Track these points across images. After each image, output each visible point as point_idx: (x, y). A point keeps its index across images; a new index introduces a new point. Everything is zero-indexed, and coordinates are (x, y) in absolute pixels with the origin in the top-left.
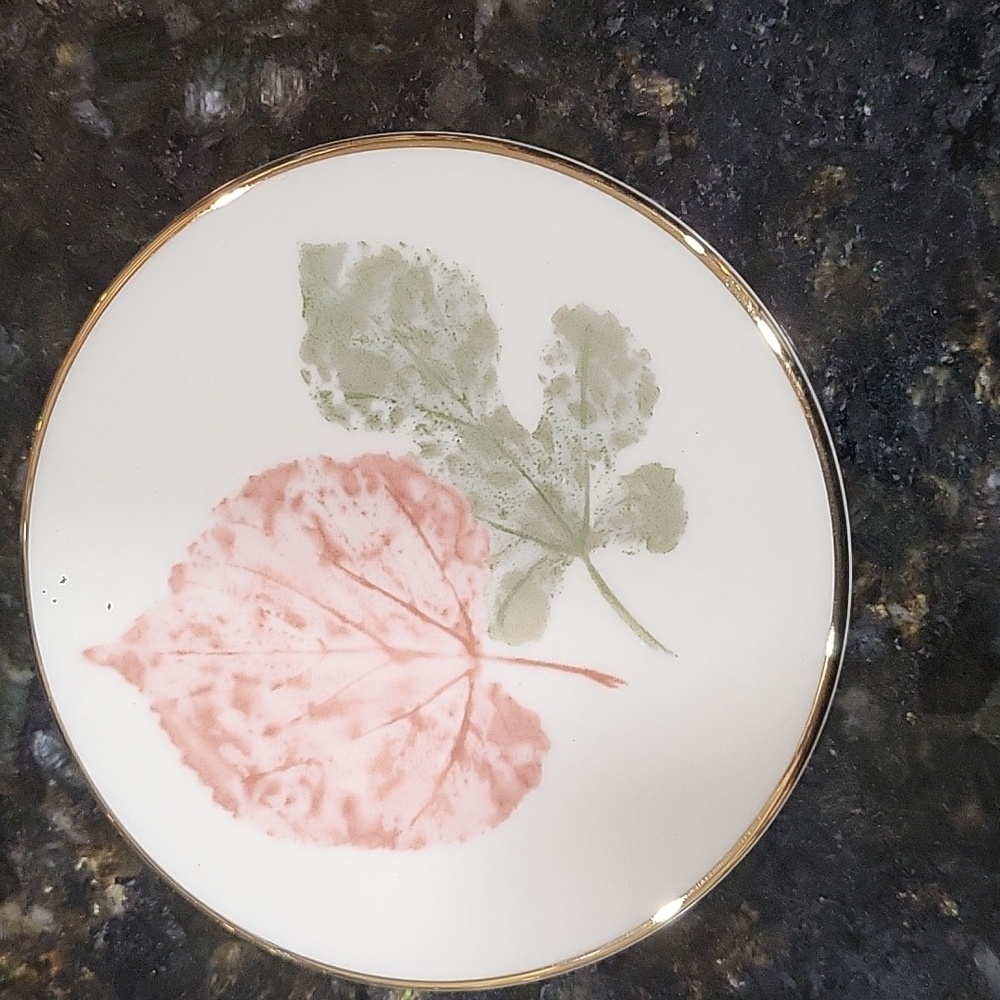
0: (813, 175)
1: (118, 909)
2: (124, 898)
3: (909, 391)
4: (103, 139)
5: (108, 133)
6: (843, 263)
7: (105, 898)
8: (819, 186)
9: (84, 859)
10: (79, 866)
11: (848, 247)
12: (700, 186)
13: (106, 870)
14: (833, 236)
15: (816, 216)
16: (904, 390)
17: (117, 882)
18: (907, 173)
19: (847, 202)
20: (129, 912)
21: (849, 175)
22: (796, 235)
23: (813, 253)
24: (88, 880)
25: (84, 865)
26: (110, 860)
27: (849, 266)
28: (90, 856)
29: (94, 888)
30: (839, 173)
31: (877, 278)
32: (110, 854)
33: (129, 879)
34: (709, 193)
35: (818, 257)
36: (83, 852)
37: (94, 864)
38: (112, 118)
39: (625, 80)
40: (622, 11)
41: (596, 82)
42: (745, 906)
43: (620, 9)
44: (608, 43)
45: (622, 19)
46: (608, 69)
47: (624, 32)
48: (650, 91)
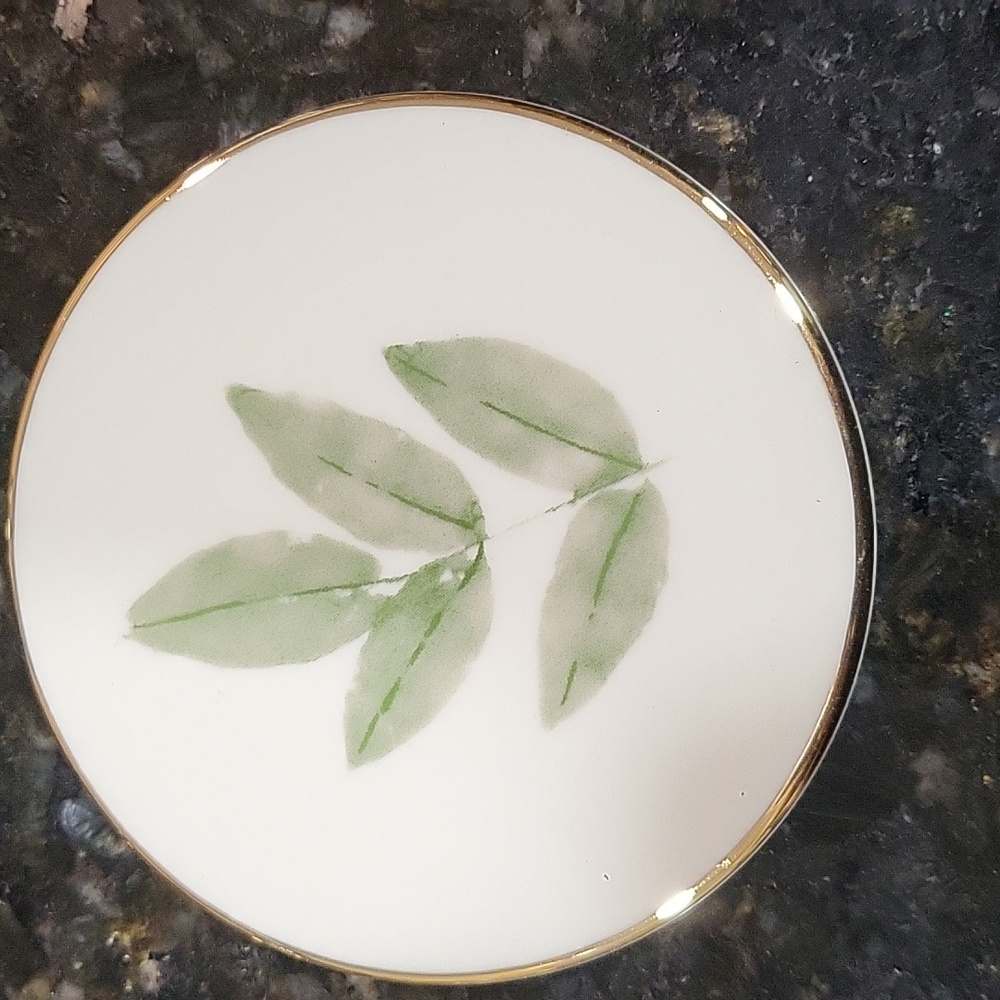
0: (880, 215)
1: (152, 986)
2: (159, 974)
3: (984, 440)
4: (131, 182)
5: (138, 176)
6: (913, 307)
7: (137, 974)
8: (887, 227)
9: (116, 933)
10: (111, 940)
11: (918, 290)
12: (762, 228)
13: (139, 945)
14: (902, 280)
15: (884, 259)
16: (980, 440)
17: (151, 957)
18: (980, 214)
19: (917, 244)
20: (164, 989)
21: (919, 216)
22: (863, 279)
23: (882, 297)
24: (120, 956)
25: (116, 940)
26: (144, 935)
27: (919, 310)
28: (123, 930)
29: (126, 964)
30: (908, 214)
31: (949, 323)
32: (143, 928)
33: (163, 955)
34: (773, 235)
35: (887, 301)
36: (114, 926)
37: (126, 939)
38: (142, 159)
39: (682, 118)
40: (679, 46)
41: (651, 120)
42: (815, 980)
43: (676, 45)
44: (663, 80)
45: (678, 54)
46: (664, 106)
47: (681, 69)
48: (708, 129)
